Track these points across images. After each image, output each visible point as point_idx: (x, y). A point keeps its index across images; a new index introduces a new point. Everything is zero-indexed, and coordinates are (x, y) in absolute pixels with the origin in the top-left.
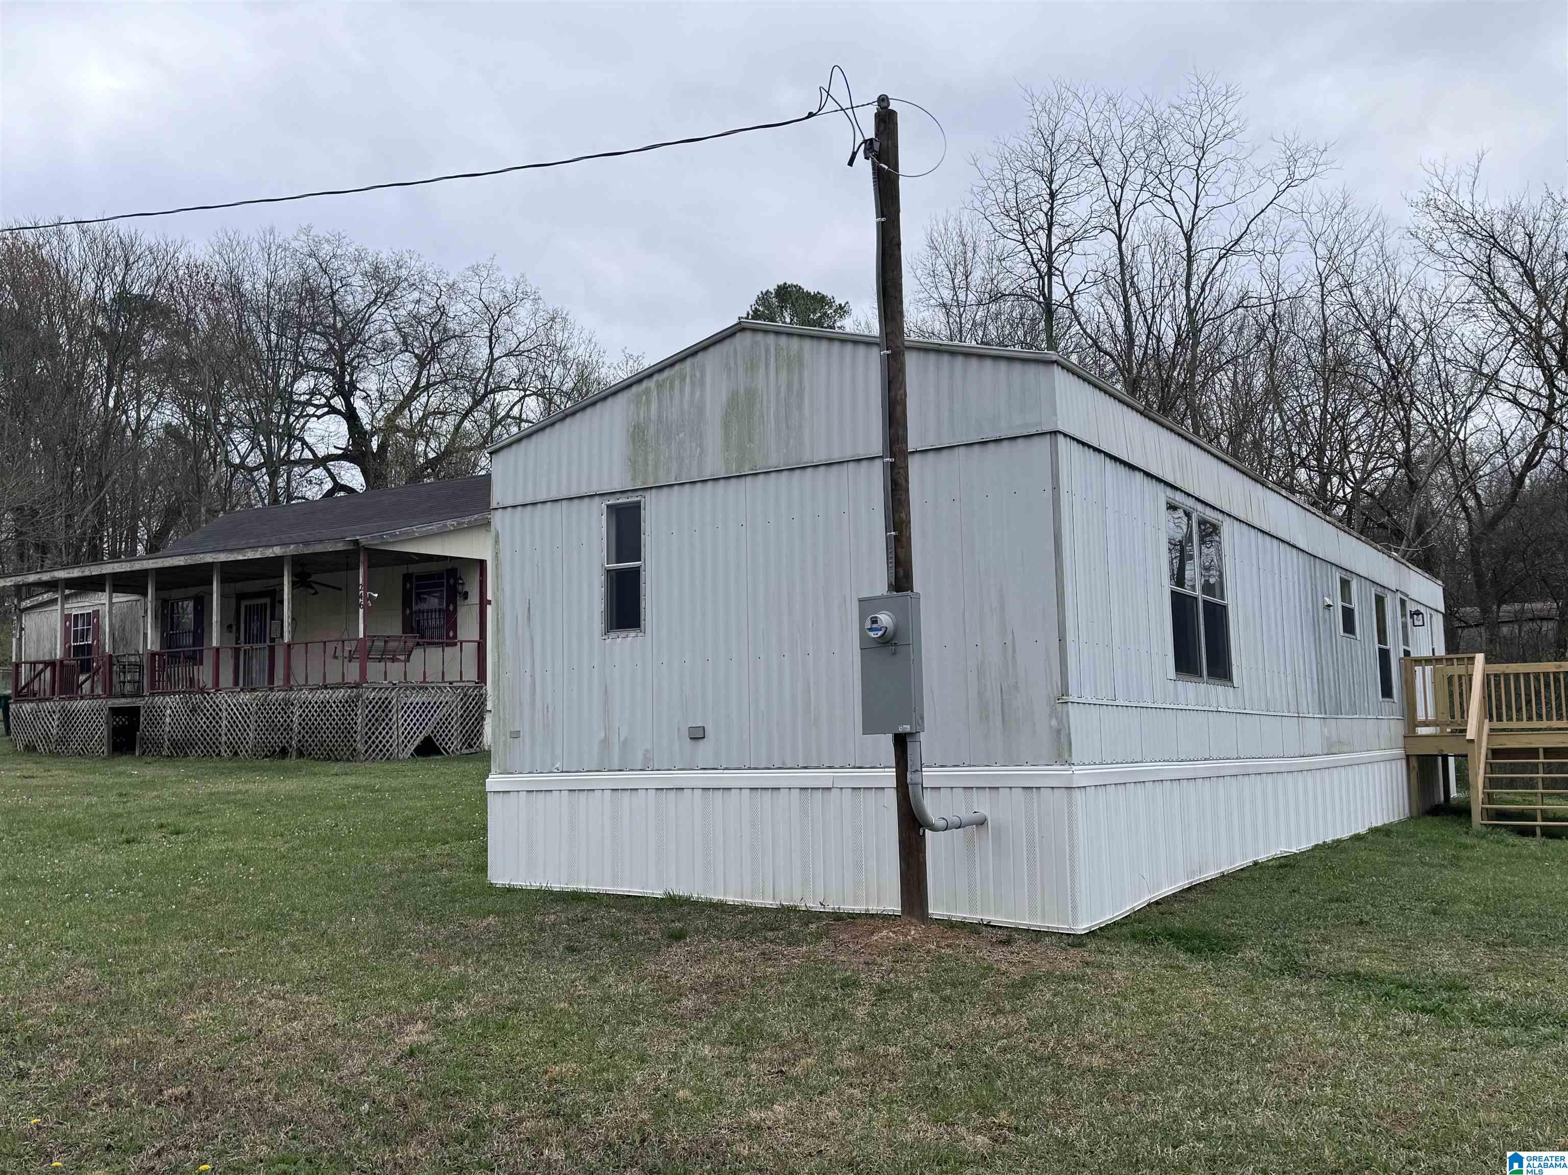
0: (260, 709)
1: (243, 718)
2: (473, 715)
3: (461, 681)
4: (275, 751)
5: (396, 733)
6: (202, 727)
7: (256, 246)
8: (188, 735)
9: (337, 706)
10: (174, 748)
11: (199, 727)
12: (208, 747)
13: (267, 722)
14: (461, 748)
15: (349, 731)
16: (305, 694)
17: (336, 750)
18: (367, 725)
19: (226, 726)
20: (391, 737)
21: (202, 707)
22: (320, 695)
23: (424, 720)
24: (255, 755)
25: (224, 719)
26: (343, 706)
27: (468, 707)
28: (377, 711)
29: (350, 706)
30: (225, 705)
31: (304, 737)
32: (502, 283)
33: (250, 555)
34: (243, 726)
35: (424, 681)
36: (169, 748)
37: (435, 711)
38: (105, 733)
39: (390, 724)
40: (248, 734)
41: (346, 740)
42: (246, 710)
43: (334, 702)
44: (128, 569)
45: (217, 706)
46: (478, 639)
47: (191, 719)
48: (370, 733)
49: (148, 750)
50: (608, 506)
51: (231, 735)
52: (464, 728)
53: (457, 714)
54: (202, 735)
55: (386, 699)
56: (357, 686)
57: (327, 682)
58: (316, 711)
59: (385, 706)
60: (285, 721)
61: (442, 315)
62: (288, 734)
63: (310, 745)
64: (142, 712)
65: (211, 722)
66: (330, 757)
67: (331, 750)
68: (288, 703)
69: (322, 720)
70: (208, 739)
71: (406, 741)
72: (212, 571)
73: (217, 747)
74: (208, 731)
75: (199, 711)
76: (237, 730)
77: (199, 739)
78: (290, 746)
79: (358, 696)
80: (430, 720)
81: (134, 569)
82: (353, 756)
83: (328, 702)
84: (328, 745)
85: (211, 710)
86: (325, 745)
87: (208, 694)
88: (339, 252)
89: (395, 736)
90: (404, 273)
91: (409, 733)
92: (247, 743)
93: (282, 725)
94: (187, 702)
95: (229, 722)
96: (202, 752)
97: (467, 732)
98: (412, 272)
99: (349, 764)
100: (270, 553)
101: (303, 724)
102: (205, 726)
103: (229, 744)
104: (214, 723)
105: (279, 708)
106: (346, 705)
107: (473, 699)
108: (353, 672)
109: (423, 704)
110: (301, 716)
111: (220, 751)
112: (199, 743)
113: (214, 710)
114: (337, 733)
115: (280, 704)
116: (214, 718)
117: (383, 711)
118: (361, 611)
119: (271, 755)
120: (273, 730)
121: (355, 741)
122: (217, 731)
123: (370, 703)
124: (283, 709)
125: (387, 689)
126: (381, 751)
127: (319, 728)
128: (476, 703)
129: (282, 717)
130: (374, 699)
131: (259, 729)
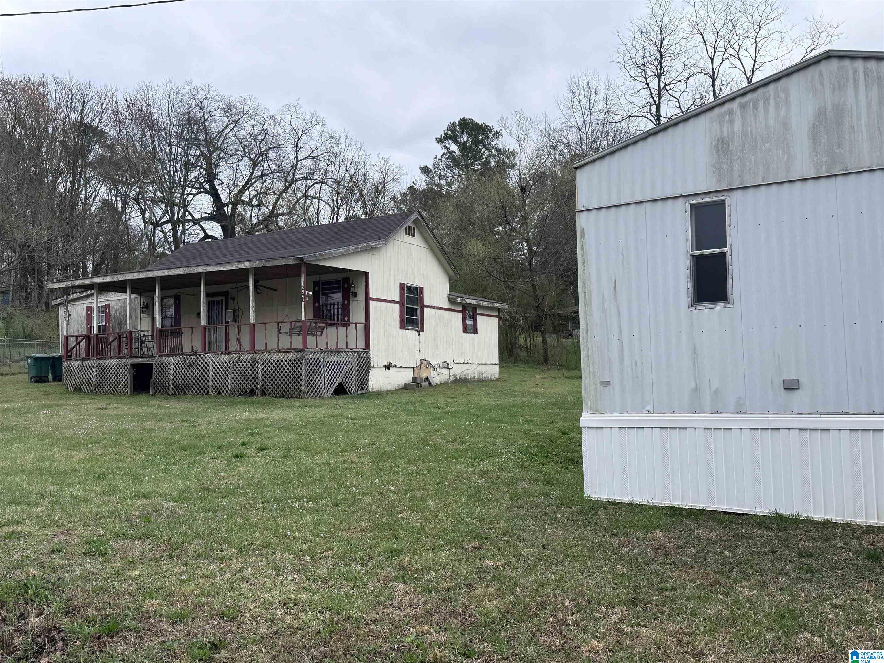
0: (235, 365)
1: (224, 371)
2: (364, 370)
3: (356, 348)
4: (246, 391)
5: (323, 380)
6: (196, 376)
7: (161, 91)
8: (186, 382)
9: (288, 364)
10: (176, 390)
11: (194, 376)
12: (200, 389)
13: (241, 373)
14: (358, 390)
15: (296, 379)
16: (266, 356)
17: (288, 391)
18: (308, 375)
19: (212, 376)
20: (321, 383)
21: (196, 363)
22: (276, 357)
23: (338, 372)
24: (233, 394)
25: (210, 371)
26: (292, 364)
27: (361, 365)
28: (313, 367)
29: (297, 363)
30: (211, 363)
31: (266, 383)
32: (304, 115)
33: (229, 267)
34: (223, 375)
35: (337, 348)
36: (173, 390)
37: (344, 367)
38: (129, 380)
39: (320, 375)
40: (227, 381)
41: (294, 385)
42: (226, 365)
43: (286, 361)
44: (144, 277)
45: (206, 363)
46: (364, 322)
47: (188, 371)
48: (310, 381)
49: (158, 391)
50: (692, 205)
51: (216, 381)
52: (359, 377)
53: (355, 369)
54: (196, 381)
55: (318, 359)
56: (301, 351)
57: (280, 348)
58: (274, 367)
59: (316, 363)
60: (253, 373)
61: (266, 134)
62: (255, 381)
63: (270, 388)
64: (154, 366)
65: (202, 373)
66: (284, 395)
67: (284, 391)
68: (254, 362)
69: (278, 372)
70: (200, 384)
71: (329, 386)
72: (200, 279)
73: (206, 389)
74: (200, 379)
75: (194, 366)
76: (220, 378)
77: (194, 384)
78: (257, 388)
79: (302, 357)
80: (341, 372)
81: (148, 276)
82: (300, 395)
83: (282, 361)
84: (282, 388)
85: (202, 366)
86: (280, 388)
87: (200, 356)
88: (209, 96)
89: (323, 383)
90: (246, 109)
91: (330, 381)
92: (227, 386)
93: (251, 375)
94: (185, 361)
95: (214, 373)
96: (196, 392)
97: (360, 380)
98: (251, 108)
99: (296, 400)
100: (242, 266)
101: (265, 374)
102: (198, 376)
103: (214, 387)
104: (204, 374)
105: (249, 365)
106: (294, 363)
107: (364, 360)
108: (297, 342)
109: (337, 362)
110: (263, 369)
111: (208, 391)
112: (194, 386)
113: (204, 366)
114: (288, 380)
115: (249, 362)
116: (204, 371)
117: (316, 367)
118: (303, 303)
119: (244, 394)
120: (245, 378)
121: (301, 385)
122: (206, 378)
123: (310, 361)
124: (251, 365)
125: (318, 353)
126: (316, 391)
127: (276, 377)
128: (365, 362)
129: (251, 370)
130: (311, 359)
131: (235, 378)
